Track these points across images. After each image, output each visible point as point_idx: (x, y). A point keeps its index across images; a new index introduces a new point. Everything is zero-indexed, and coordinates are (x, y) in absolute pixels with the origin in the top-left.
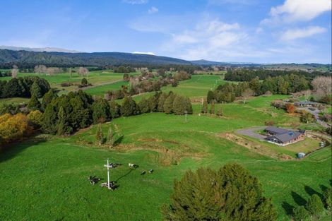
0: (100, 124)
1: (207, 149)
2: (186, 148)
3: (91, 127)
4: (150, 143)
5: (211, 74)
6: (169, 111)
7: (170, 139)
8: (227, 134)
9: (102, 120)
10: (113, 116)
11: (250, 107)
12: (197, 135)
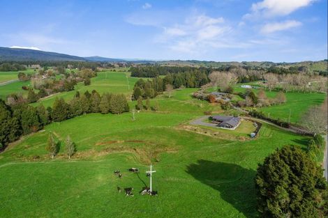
0: (33, 134)
1: (174, 142)
2: (153, 145)
3: (22, 138)
4: (113, 146)
5: (114, 71)
6: (106, 110)
7: (132, 139)
8: (185, 127)
9: (34, 128)
10: (45, 123)
11: (176, 100)
12: (157, 131)
